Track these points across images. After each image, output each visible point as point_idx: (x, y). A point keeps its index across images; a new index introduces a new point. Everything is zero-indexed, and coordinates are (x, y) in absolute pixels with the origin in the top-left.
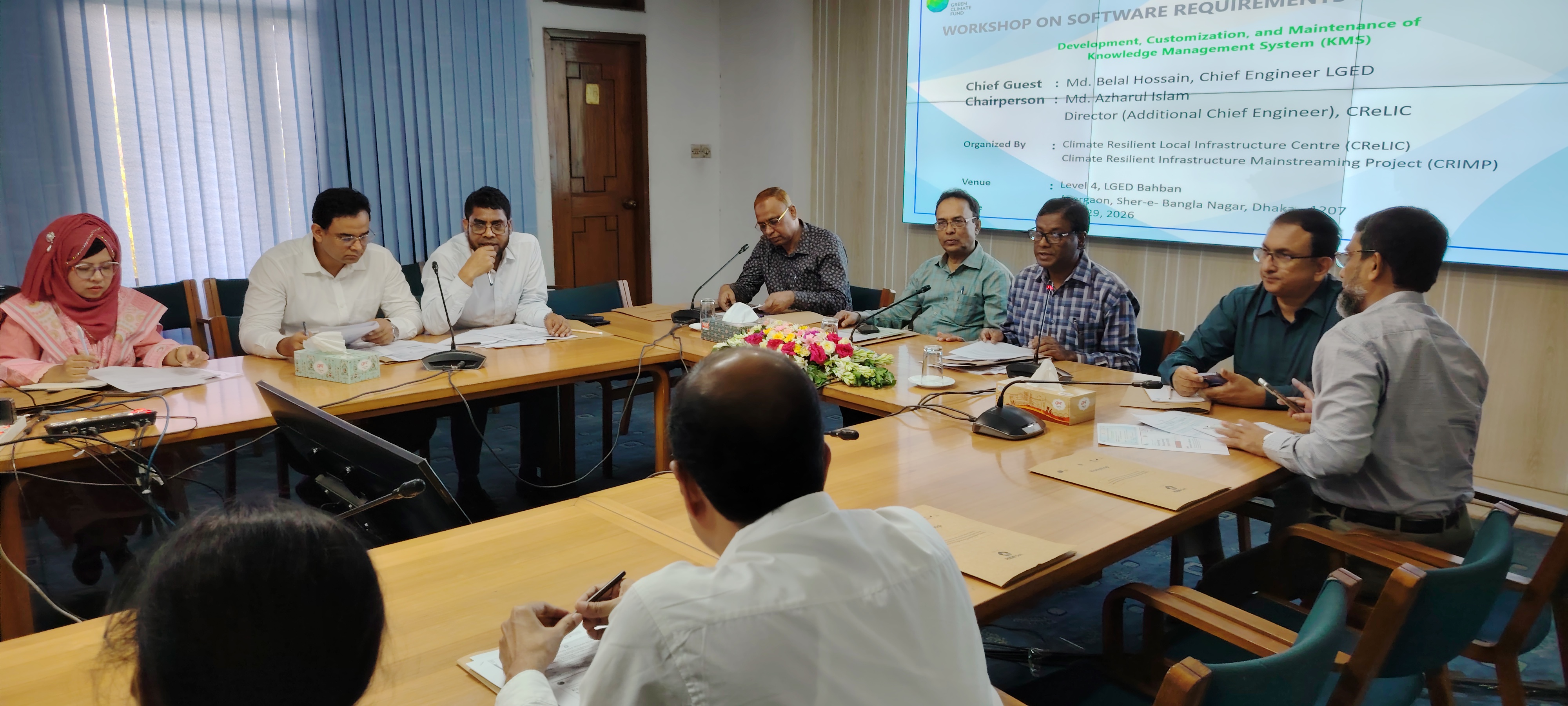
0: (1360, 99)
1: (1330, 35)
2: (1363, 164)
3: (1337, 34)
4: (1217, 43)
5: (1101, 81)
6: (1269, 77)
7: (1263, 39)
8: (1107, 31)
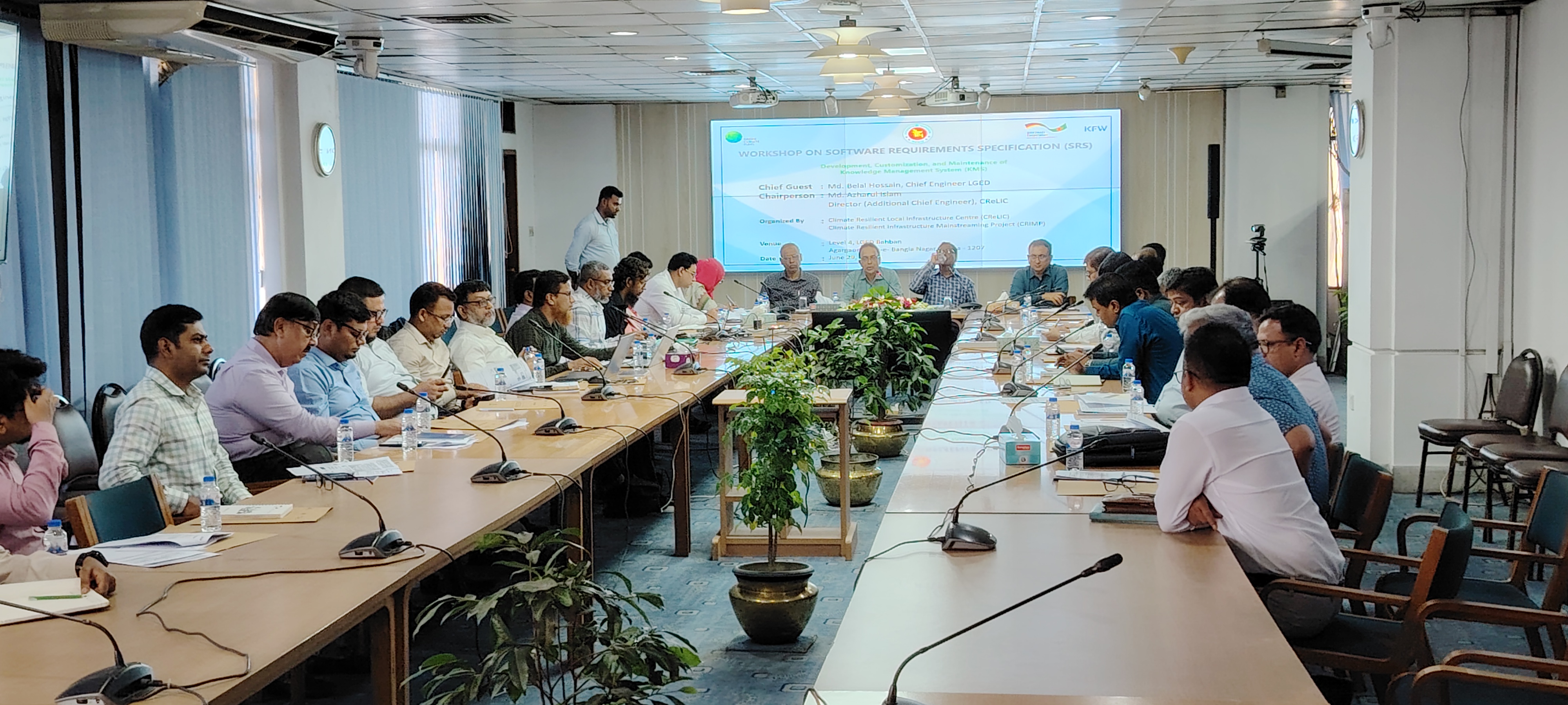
0: (985, 195)
1: (969, 166)
2: (989, 225)
3: (970, 166)
4: (913, 168)
5: (849, 186)
6: (941, 185)
7: (937, 167)
8: (851, 159)
